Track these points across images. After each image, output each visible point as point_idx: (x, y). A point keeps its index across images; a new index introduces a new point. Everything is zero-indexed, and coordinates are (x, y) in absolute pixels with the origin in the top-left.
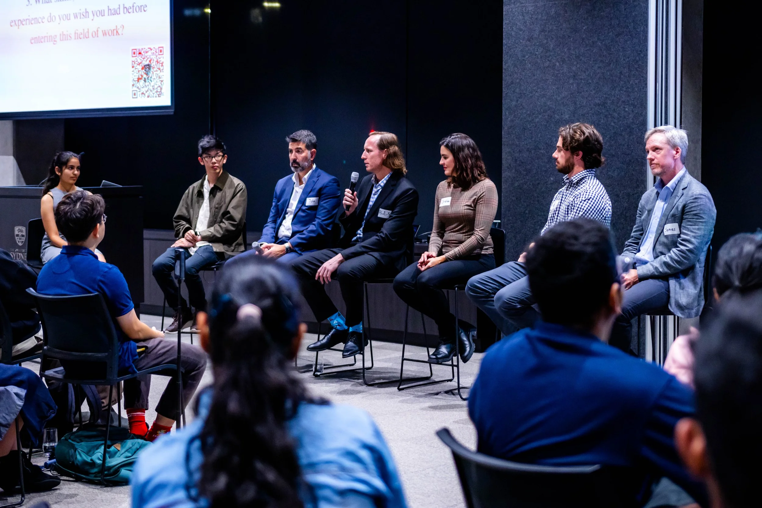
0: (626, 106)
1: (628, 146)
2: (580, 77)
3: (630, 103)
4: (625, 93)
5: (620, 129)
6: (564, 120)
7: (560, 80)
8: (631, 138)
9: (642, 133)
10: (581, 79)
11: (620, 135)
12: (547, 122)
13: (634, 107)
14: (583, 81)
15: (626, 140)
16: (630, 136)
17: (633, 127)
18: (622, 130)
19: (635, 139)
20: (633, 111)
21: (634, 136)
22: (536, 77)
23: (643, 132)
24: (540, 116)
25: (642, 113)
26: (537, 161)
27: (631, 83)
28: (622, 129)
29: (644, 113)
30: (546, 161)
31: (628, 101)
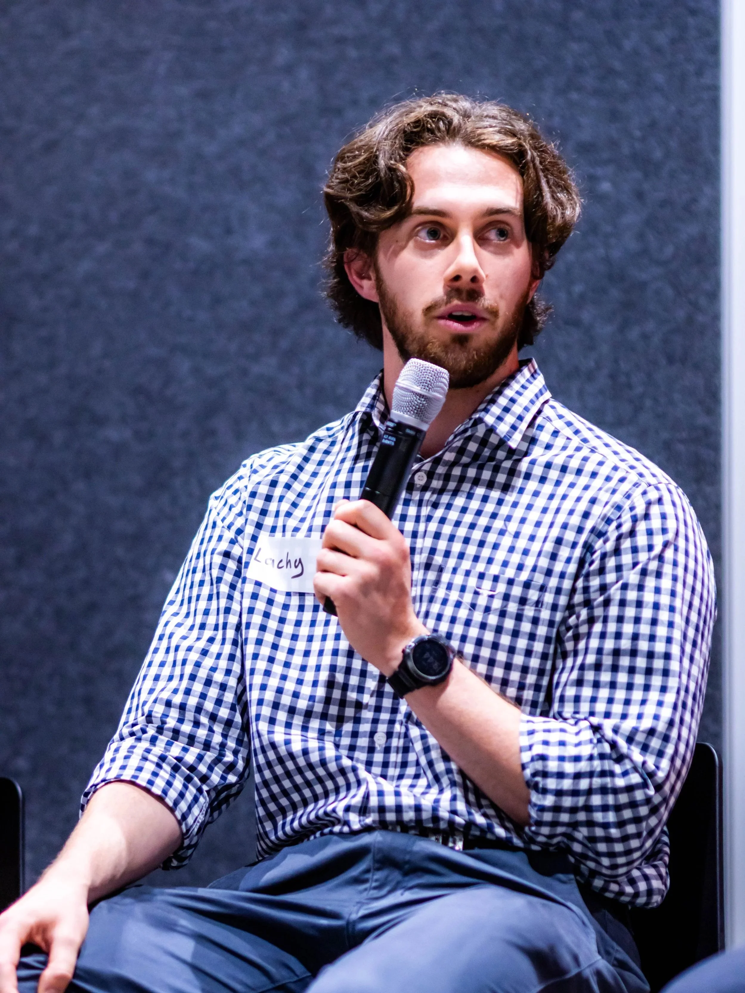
0: (599, 171)
1: (613, 376)
2: (336, 31)
3: (626, 150)
4: (593, 102)
5: (569, 293)
6: (246, 262)
7: (218, 50)
8: (634, 334)
9: (695, 305)
10: (341, 41)
11: (567, 323)
12: (145, 275)
13: (646, 175)
14: (352, 53)
15: (605, 349)
16: (624, 326)
17: (644, 276)
18: (582, 296)
19: (656, 340)
20: (640, 195)
21: (650, 326)
22: (74, 43)
23: (703, 301)
24: (102, 248)
25: (694, 200)
26: (80, 486)
27: (628, 45)
28: (578, 289)
29: (704, 203)
30: (137, 480)
31: (613, 144)
